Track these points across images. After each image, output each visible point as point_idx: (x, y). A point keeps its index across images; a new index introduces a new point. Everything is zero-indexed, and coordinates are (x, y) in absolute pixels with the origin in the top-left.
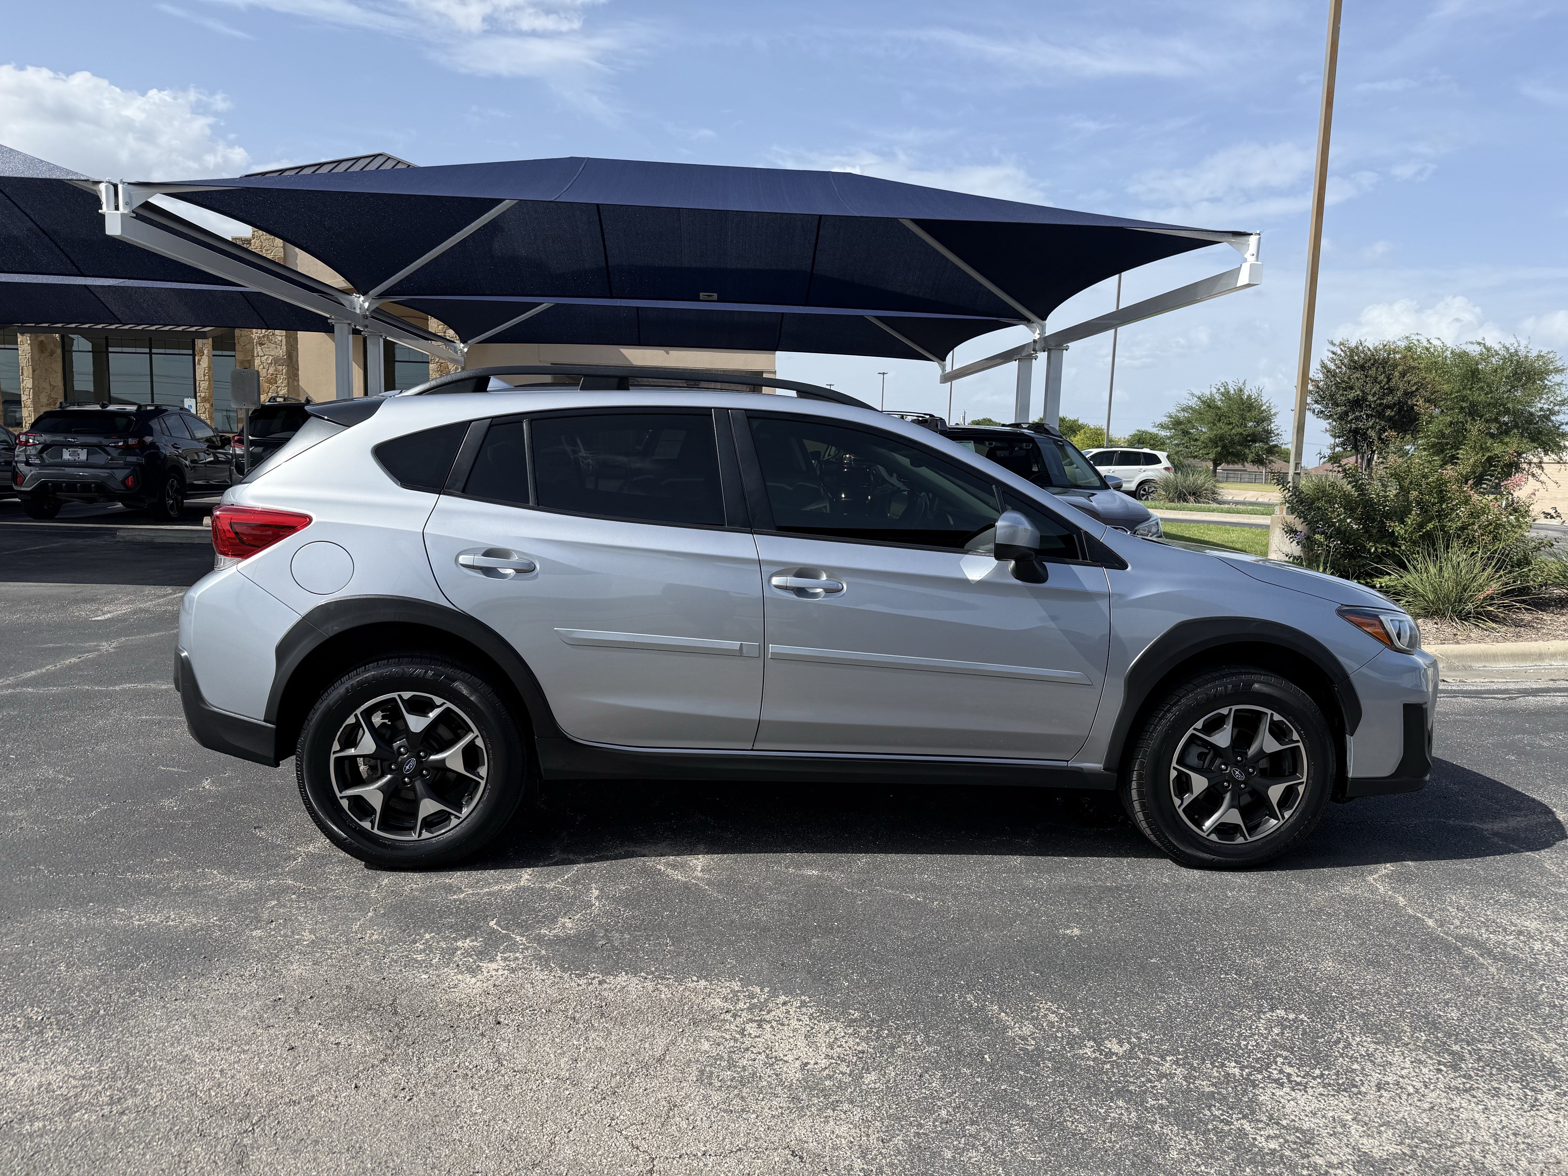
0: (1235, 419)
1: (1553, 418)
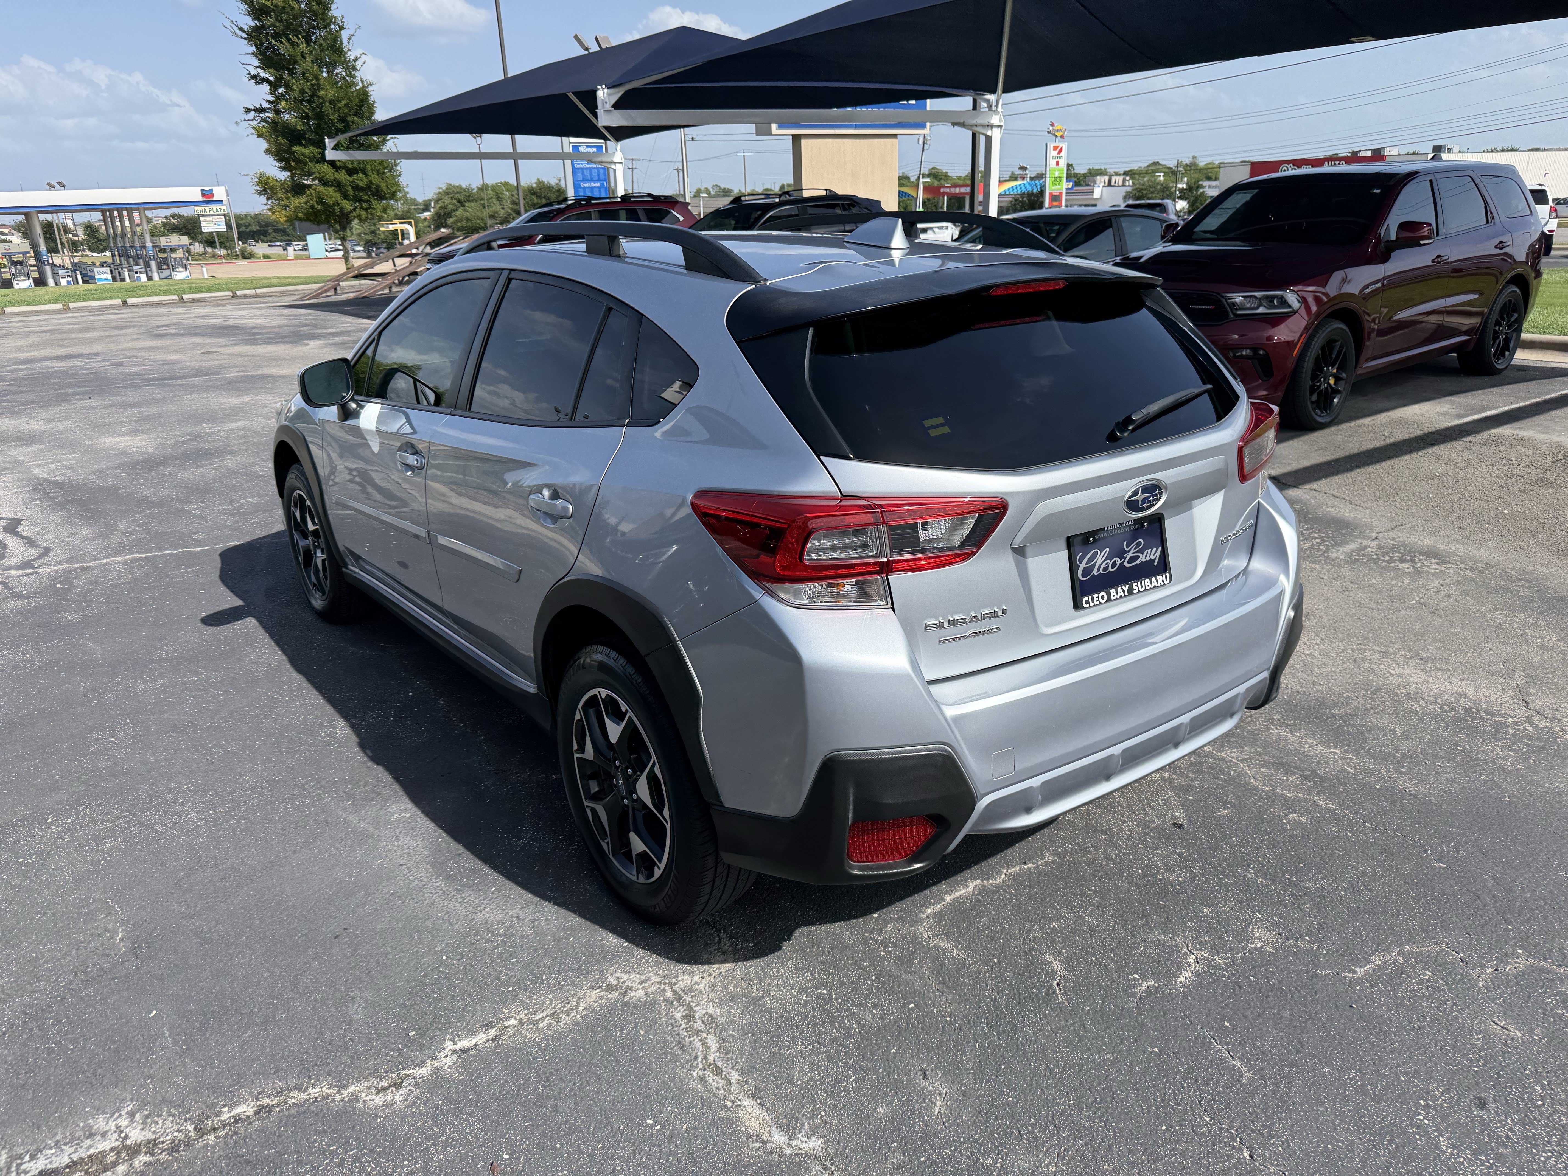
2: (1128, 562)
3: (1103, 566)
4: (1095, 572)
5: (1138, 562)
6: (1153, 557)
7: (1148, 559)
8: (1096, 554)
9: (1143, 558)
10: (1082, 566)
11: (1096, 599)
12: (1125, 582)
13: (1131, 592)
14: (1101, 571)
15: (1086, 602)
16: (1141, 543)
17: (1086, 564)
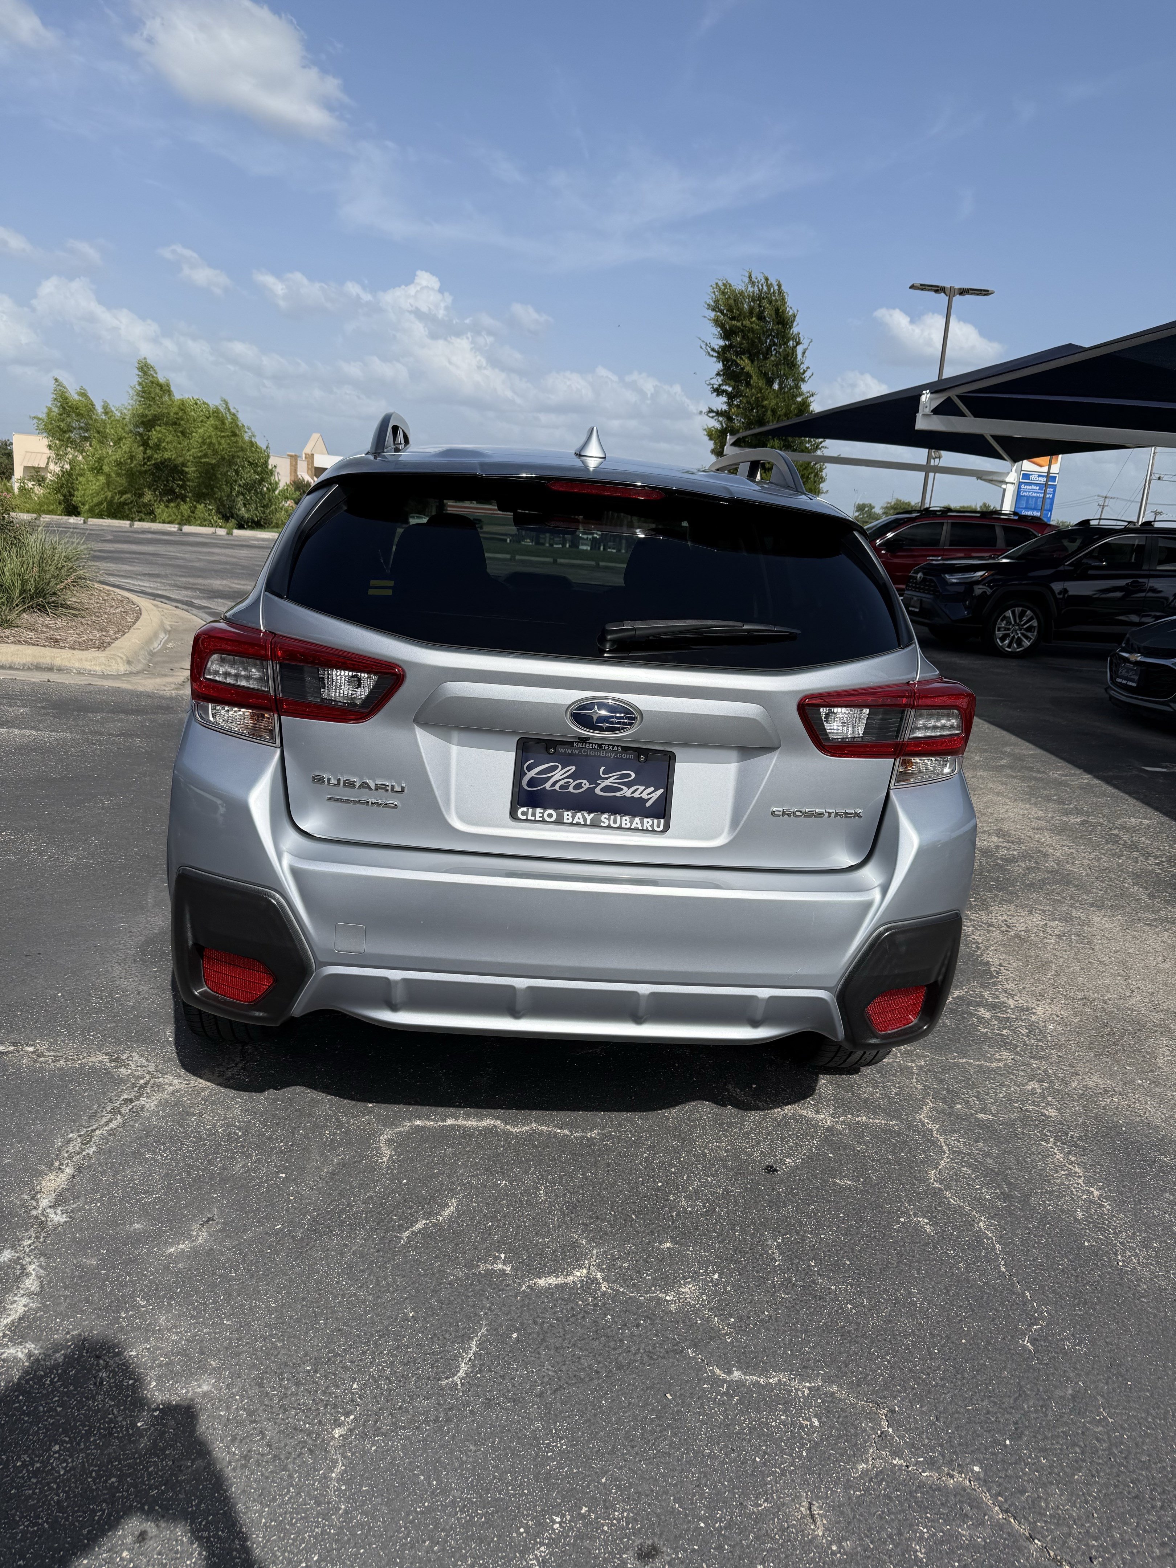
2: (601, 790)
3: (561, 783)
4: (548, 786)
5: (618, 794)
6: (645, 796)
7: (636, 795)
8: (554, 768)
9: (627, 792)
10: (532, 773)
11: (538, 815)
12: (590, 810)
13: (596, 823)
14: (557, 787)
15: (523, 813)
16: (630, 776)
17: (537, 774)
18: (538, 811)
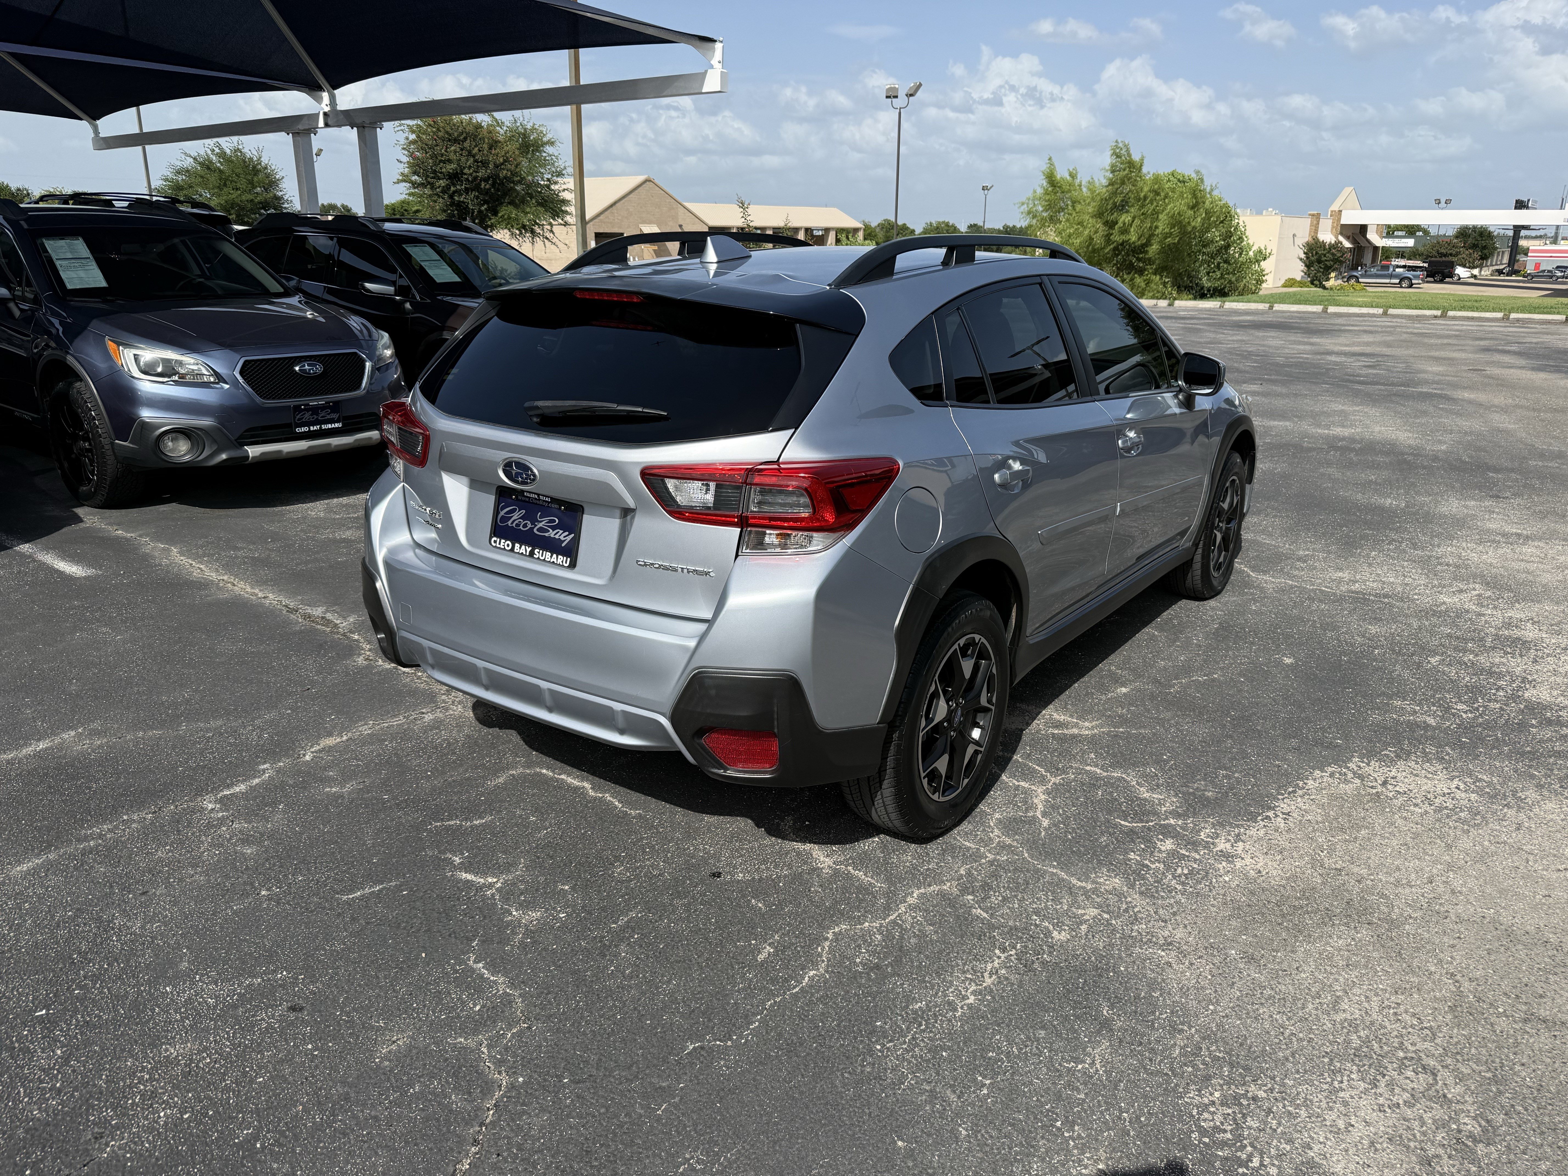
0: (242, 183)
1: (552, 187)
2: (538, 530)
3: (516, 522)
4: (509, 523)
5: (546, 534)
6: (562, 538)
7: (557, 536)
8: (514, 510)
9: (552, 533)
10: (502, 513)
11: (502, 544)
12: (530, 544)
13: (532, 554)
14: (514, 525)
15: (495, 542)
16: (555, 521)
17: (506, 513)
18: (503, 541)
